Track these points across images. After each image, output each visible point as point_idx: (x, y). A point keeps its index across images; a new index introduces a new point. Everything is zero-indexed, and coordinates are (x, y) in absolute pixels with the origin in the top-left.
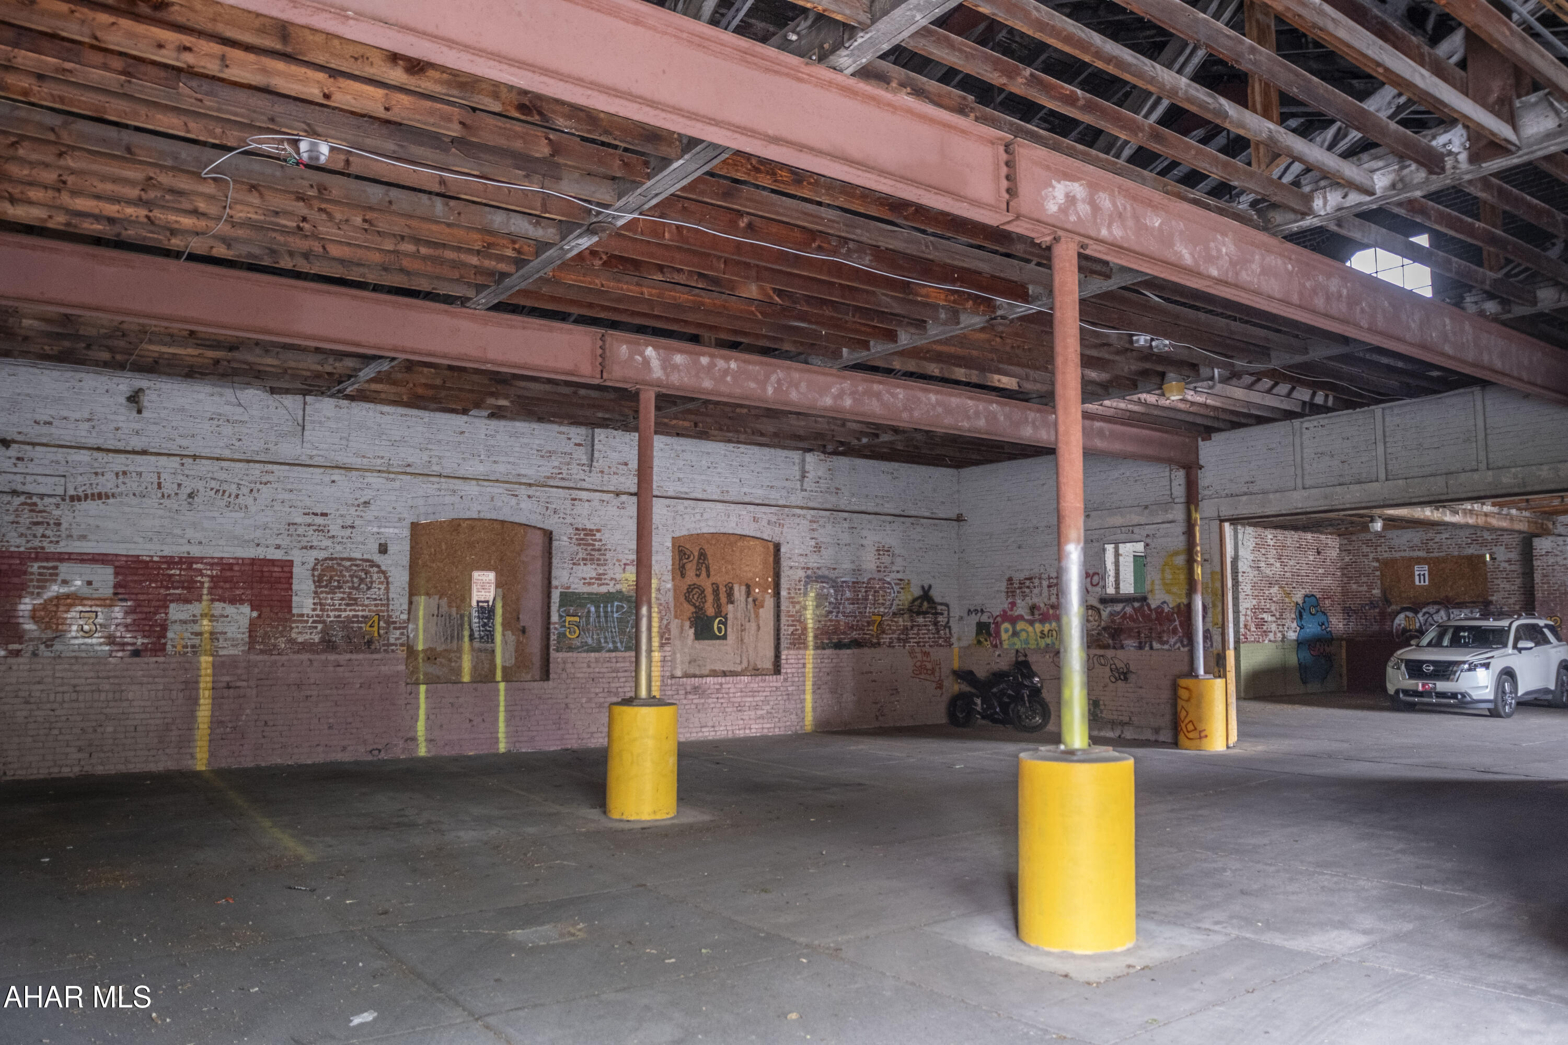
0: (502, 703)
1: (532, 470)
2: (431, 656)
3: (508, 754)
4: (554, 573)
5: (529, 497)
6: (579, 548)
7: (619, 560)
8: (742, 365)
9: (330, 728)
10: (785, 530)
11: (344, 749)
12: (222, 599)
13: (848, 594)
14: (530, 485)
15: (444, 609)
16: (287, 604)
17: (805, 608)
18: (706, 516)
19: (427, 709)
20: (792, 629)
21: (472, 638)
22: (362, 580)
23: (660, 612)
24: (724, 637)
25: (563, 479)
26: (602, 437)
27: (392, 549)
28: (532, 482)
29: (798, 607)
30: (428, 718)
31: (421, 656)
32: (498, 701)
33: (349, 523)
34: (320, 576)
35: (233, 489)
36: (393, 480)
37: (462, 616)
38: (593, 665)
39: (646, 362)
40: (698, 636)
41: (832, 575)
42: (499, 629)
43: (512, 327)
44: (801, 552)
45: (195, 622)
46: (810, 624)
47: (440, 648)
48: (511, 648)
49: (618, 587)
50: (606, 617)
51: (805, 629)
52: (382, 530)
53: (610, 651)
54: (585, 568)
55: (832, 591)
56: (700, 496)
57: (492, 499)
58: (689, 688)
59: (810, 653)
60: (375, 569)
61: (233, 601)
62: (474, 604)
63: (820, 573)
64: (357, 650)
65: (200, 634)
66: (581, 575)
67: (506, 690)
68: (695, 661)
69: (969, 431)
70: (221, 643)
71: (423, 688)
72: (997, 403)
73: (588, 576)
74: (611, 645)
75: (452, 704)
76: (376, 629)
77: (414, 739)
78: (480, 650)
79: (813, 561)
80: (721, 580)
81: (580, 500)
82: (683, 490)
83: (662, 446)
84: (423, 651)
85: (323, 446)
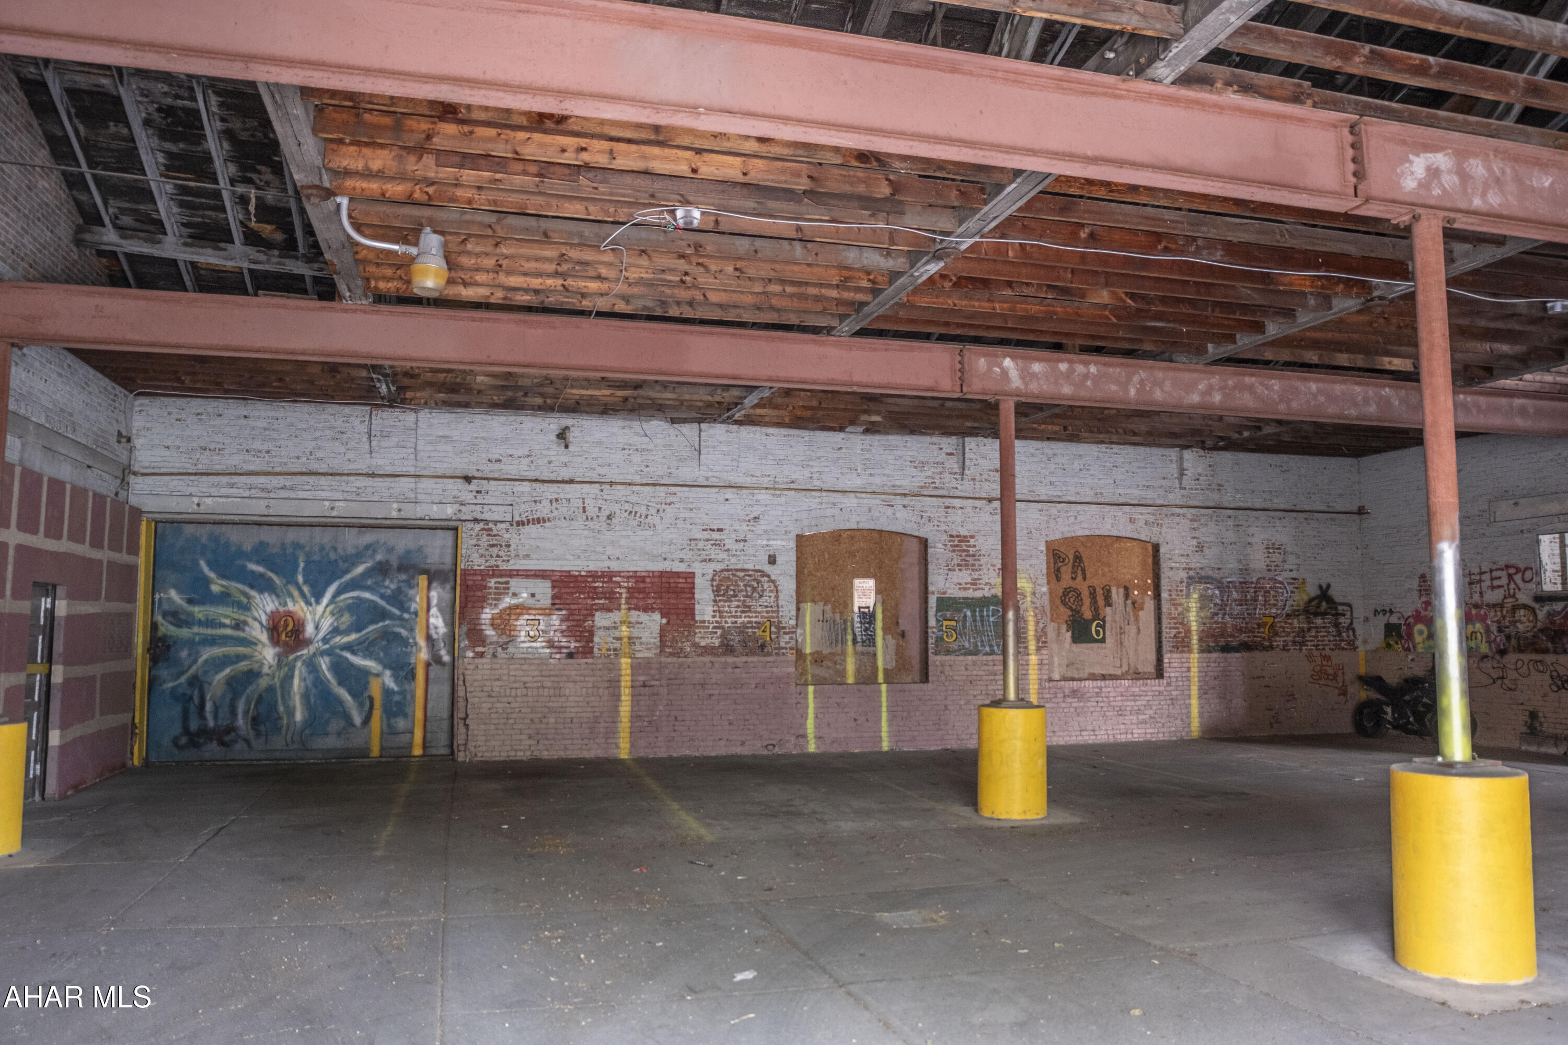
0: (884, 704)
1: (907, 480)
2: (818, 659)
3: (891, 752)
4: (931, 579)
5: (904, 506)
6: (954, 554)
7: (993, 565)
8: (1102, 368)
9: (730, 724)
10: (1164, 529)
11: (743, 743)
12: (637, 608)
13: (1235, 595)
14: (905, 495)
15: (829, 615)
16: (690, 611)
17: (1188, 610)
18: (1080, 518)
19: (816, 708)
20: (1174, 632)
21: (855, 641)
22: (754, 589)
23: (1036, 616)
24: (1103, 640)
25: (936, 488)
26: (973, 445)
27: (779, 560)
28: (906, 492)
30: (816, 717)
31: (809, 658)
32: (880, 702)
33: (742, 537)
34: (719, 587)
35: (642, 510)
36: (779, 496)
37: (845, 622)
38: (970, 668)
39: (1005, 373)
40: (1076, 640)
41: (1217, 575)
42: (879, 633)
43: (875, 350)
44: (1181, 552)
45: (616, 628)
46: (1194, 626)
47: (826, 651)
48: (892, 651)
49: (993, 591)
50: (982, 621)
51: (1188, 631)
52: (771, 542)
53: (987, 654)
54: (960, 573)
55: (1217, 592)
56: (1073, 499)
57: (870, 511)
58: (1067, 691)
59: (1195, 656)
60: (766, 579)
61: (646, 609)
62: (856, 609)
63: (1203, 573)
64: (752, 653)
65: (619, 639)
66: (956, 580)
67: (888, 691)
68: (1073, 664)
69: (1357, 418)
70: (638, 647)
71: (811, 689)
72: (1390, 386)
73: (963, 581)
74: (987, 649)
75: (838, 704)
76: (768, 634)
77: (804, 736)
78: (863, 653)
79: (1196, 561)
80: (1098, 582)
81: (953, 507)
82: (1055, 493)
83: (1033, 451)
84: (811, 654)
85: (717, 468)
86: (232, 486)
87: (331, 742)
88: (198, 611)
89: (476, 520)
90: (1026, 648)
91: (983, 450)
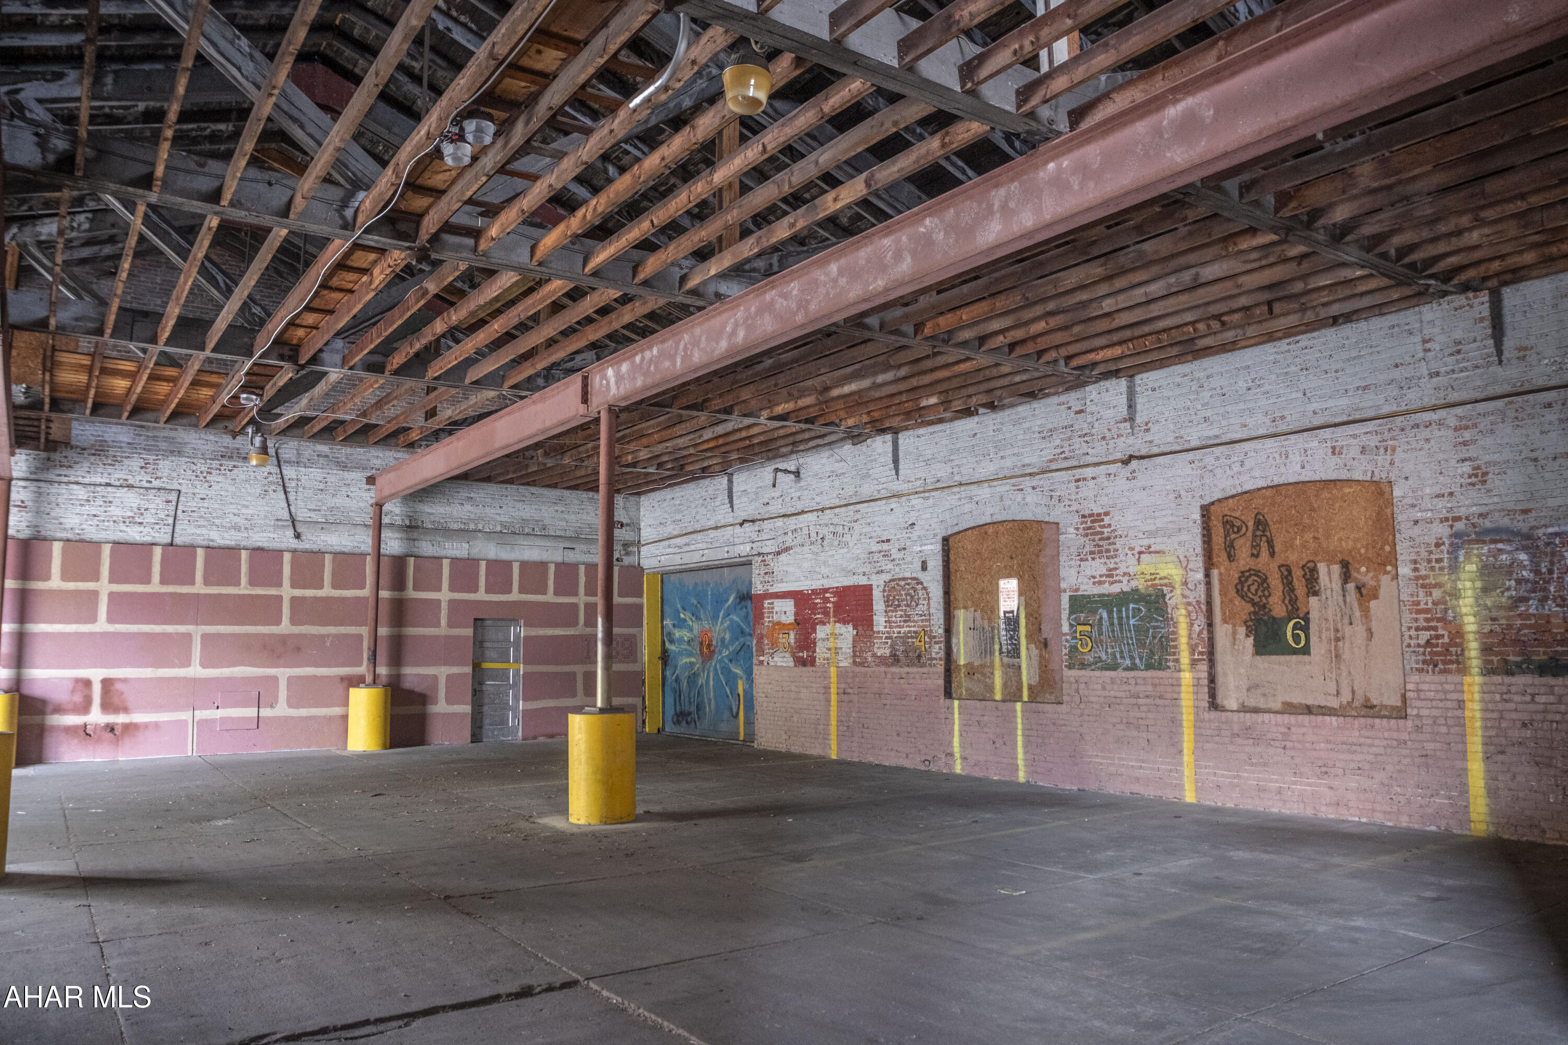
0: (1020, 726)
1: (1034, 458)
2: (971, 671)
3: (1027, 785)
4: (1063, 573)
5: (1034, 488)
6: (1086, 539)
7: (1132, 549)
9: (898, 735)
10: (1399, 456)
11: (907, 756)
12: (839, 621)
14: (1032, 474)
15: (979, 622)
16: (870, 623)
17: (1456, 594)
18: (1248, 464)
19: (960, 725)
20: (1425, 636)
21: (1001, 652)
22: (912, 597)
23: (1189, 614)
24: (1306, 651)
25: (1066, 458)
27: (930, 565)
28: (1035, 470)
29: (1437, 594)
30: (961, 735)
31: (963, 670)
32: (1016, 723)
33: (902, 545)
34: (888, 596)
35: (840, 529)
36: (928, 498)
37: (993, 629)
38: (1108, 687)
40: (1261, 648)
41: (1521, 523)
42: (1023, 641)
44: (1437, 490)
45: (828, 640)
46: (1470, 625)
47: (977, 663)
48: (1035, 663)
49: (1134, 584)
50: (1120, 624)
51: (1458, 635)
52: (924, 548)
53: (1127, 669)
54: (1093, 563)
55: (1523, 556)
56: (1238, 436)
57: (1001, 499)
58: (1236, 728)
59: (1474, 682)
60: (919, 586)
61: (845, 622)
62: (1002, 614)
63: (1487, 524)
64: (910, 663)
65: (829, 649)
66: (1089, 573)
67: (1023, 711)
68: (1257, 686)
70: (840, 657)
71: (956, 703)
73: (1097, 574)
74: (1128, 662)
75: (979, 723)
76: (922, 643)
77: (951, 755)
78: (1009, 666)
79: (1469, 503)
80: (1294, 558)
81: (1084, 479)
82: (1211, 433)
83: (1178, 379)
84: (965, 665)
85: (883, 480)
86: (669, 546)
87: (724, 727)
88: (677, 634)
89: (759, 554)
90: (1177, 661)
91: (1106, 397)
